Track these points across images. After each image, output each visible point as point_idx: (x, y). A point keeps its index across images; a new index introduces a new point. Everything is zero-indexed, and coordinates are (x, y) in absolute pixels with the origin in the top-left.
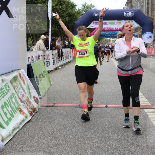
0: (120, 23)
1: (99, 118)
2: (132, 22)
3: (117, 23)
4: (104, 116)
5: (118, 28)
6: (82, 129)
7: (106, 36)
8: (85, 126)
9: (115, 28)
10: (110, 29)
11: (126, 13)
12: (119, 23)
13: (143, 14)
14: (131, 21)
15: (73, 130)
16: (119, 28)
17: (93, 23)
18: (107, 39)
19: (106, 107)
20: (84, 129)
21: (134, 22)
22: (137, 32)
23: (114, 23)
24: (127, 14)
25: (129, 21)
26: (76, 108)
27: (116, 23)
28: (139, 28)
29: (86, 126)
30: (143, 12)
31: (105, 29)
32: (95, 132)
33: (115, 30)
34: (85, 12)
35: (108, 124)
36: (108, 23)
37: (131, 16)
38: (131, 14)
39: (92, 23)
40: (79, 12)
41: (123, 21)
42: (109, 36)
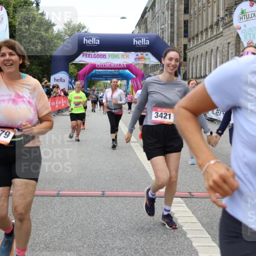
0: (127, 56)
1: (91, 214)
2: (147, 55)
3: (123, 56)
4: (99, 210)
5: (123, 65)
6: (62, 234)
7: (104, 78)
8: (67, 227)
9: (120, 65)
10: (110, 65)
11: (138, 40)
12: (125, 56)
13: (165, 42)
14: (145, 54)
15: (46, 235)
16: (126, 65)
17: (83, 56)
18: (106, 81)
19: (103, 195)
20: (65, 232)
21: (150, 55)
22: (154, 71)
23: (117, 56)
24: (138, 43)
25: (142, 53)
26: (52, 198)
27: (120, 56)
28: (158, 64)
29: (69, 227)
30: (164, 40)
31: (102, 66)
32: (83, 237)
33: (118, 67)
34: (70, 36)
35: (105, 223)
36: (107, 56)
37: (145, 45)
38: (145, 42)
39: (81, 55)
40: (59, 37)
41: (133, 53)
42: (109, 78)
